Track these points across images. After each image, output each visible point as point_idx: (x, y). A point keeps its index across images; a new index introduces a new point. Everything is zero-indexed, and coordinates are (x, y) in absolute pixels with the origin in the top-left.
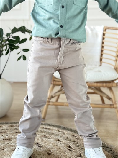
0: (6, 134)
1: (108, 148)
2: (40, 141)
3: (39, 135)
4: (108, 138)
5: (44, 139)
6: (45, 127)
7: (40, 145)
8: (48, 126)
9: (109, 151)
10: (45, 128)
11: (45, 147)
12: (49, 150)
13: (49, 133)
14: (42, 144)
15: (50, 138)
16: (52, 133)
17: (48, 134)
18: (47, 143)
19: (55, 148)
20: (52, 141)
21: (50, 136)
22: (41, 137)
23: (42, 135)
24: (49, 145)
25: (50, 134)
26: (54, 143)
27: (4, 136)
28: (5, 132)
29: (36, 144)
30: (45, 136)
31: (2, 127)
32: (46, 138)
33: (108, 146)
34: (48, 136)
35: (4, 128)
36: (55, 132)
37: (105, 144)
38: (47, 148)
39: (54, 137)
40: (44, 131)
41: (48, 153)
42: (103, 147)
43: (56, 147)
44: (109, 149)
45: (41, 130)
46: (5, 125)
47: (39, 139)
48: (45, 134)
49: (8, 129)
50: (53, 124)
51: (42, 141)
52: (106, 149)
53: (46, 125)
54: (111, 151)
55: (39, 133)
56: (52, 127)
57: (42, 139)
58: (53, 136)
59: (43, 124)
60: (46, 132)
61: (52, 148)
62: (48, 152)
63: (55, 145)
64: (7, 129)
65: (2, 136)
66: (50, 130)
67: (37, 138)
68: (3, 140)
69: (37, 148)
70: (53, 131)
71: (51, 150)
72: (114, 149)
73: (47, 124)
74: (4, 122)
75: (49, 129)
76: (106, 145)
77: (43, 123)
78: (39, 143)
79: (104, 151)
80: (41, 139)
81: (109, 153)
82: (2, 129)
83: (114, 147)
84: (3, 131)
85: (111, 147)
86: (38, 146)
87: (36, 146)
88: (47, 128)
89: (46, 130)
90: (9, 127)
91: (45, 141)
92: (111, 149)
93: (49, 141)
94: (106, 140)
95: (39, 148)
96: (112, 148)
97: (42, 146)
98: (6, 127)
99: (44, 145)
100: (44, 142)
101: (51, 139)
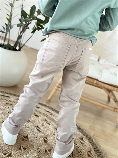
0: (12, 107)
1: (99, 151)
2: (40, 124)
3: (41, 118)
4: (103, 140)
5: (45, 123)
6: (48, 110)
7: (39, 129)
8: (51, 110)
9: (98, 155)
10: (48, 112)
11: (44, 133)
12: (46, 137)
13: (51, 118)
14: (41, 129)
15: (50, 124)
16: (53, 119)
17: (49, 119)
18: (46, 129)
19: (52, 137)
20: (51, 128)
21: (50, 122)
22: (42, 120)
23: (44, 118)
24: (47, 132)
25: (50, 120)
26: (52, 131)
27: (10, 109)
28: (12, 104)
29: (36, 126)
30: (46, 120)
31: (10, 98)
32: (46, 123)
33: (99, 149)
34: (49, 121)
35: (11, 100)
36: (56, 119)
37: (97, 146)
38: (45, 134)
39: (54, 124)
40: (46, 114)
41: (44, 140)
42: (95, 149)
43: (53, 135)
44: (100, 153)
45: (44, 112)
46: (13, 96)
47: (39, 122)
48: (47, 118)
49: (15, 102)
50: (56, 109)
51: (42, 125)
52: (96, 152)
53: (49, 108)
54: (100, 155)
55: (41, 116)
56: (55, 112)
57: (43, 123)
58: (53, 122)
59: (47, 107)
60: (48, 116)
61: (50, 136)
62: (44, 138)
63: (53, 133)
64: (13, 102)
65: (8, 108)
66: (52, 115)
67: (38, 120)
68: (8, 113)
69: (36, 131)
70: (55, 117)
71: (48, 137)
72: (103, 154)
73: (51, 107)
74: (13, 93)
75: (51, 113)
76: (98, 148)
77: (48, 105)
78: (39, 127)
79: (95, 153)
80: (41, 123)
81: (98, 157)
82: (10, 101)
83: (105, 152)
84: (10, 103)
85: (102, 151)
86: (38, 129)
87: (36, 129)
88: (49, 112)
89: (48, 114)
90: (16, 100)
91: (45, 126)
92: (101, 153)
93: (48, 127)
94: (99, 142)
95: (38, 132)
96: (103, 153)
97: (41, 130)
98: (14, 99)
99: (43, 130)
100: (43, 126)
101: (50, 126)
